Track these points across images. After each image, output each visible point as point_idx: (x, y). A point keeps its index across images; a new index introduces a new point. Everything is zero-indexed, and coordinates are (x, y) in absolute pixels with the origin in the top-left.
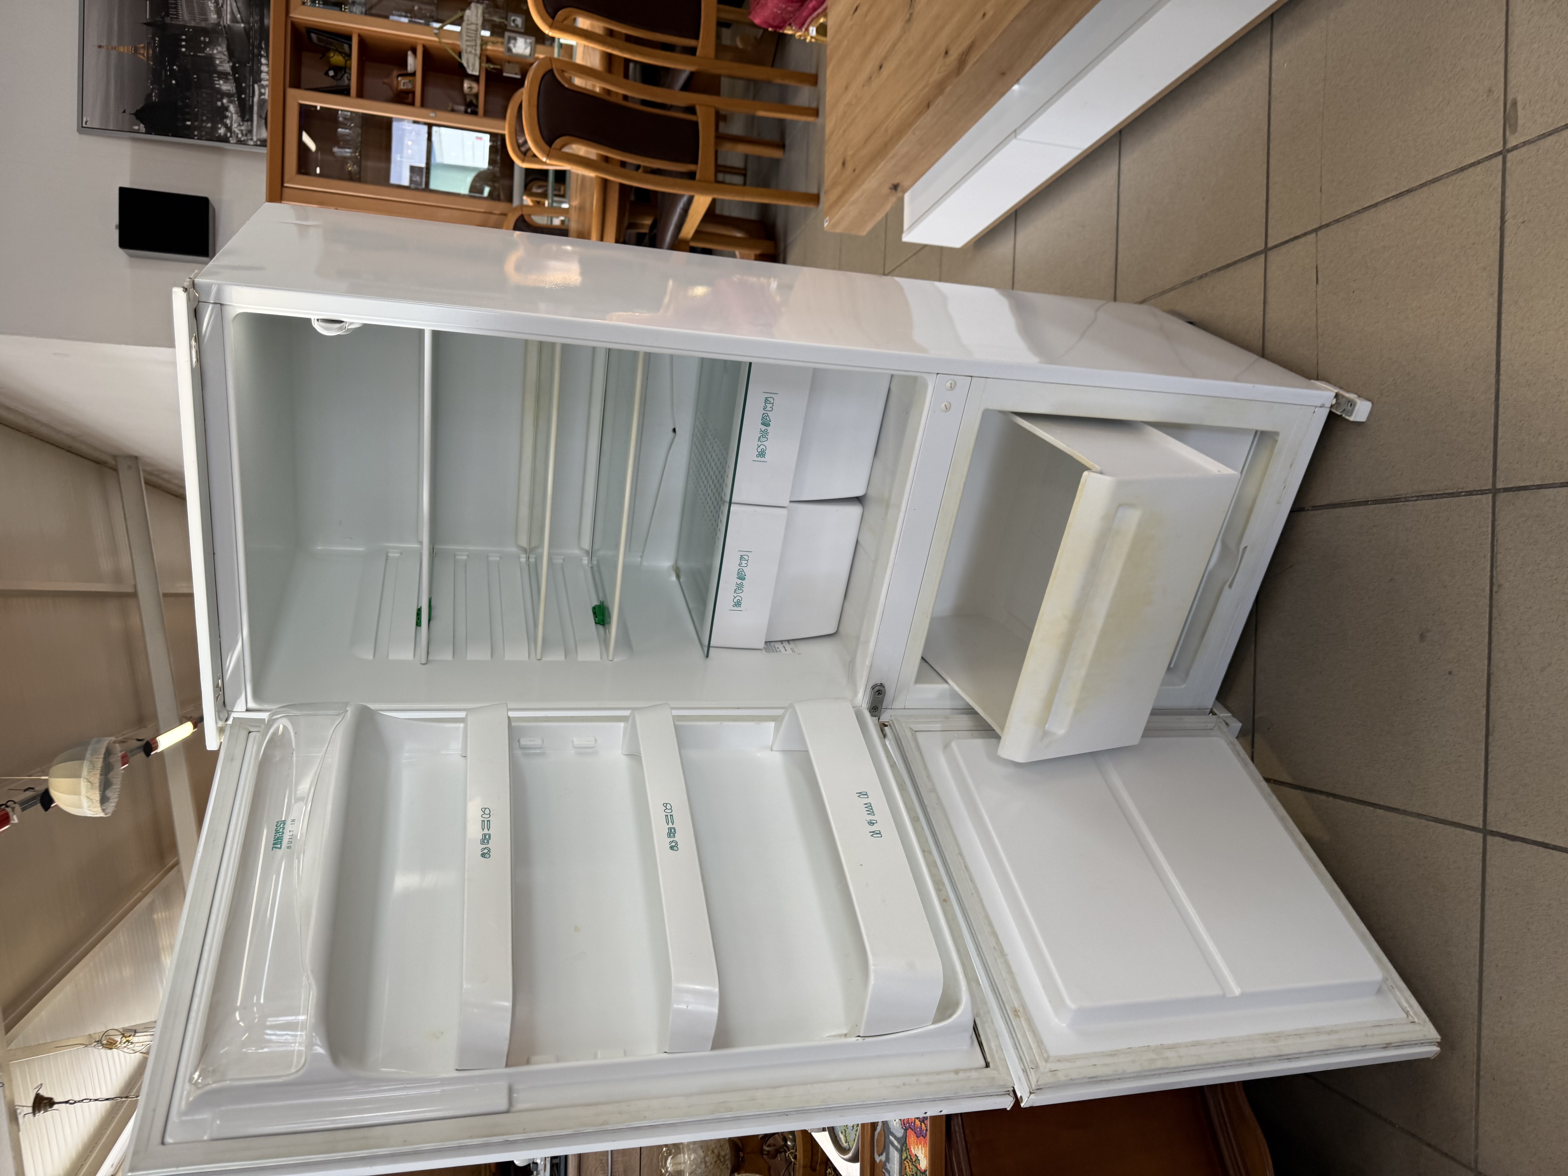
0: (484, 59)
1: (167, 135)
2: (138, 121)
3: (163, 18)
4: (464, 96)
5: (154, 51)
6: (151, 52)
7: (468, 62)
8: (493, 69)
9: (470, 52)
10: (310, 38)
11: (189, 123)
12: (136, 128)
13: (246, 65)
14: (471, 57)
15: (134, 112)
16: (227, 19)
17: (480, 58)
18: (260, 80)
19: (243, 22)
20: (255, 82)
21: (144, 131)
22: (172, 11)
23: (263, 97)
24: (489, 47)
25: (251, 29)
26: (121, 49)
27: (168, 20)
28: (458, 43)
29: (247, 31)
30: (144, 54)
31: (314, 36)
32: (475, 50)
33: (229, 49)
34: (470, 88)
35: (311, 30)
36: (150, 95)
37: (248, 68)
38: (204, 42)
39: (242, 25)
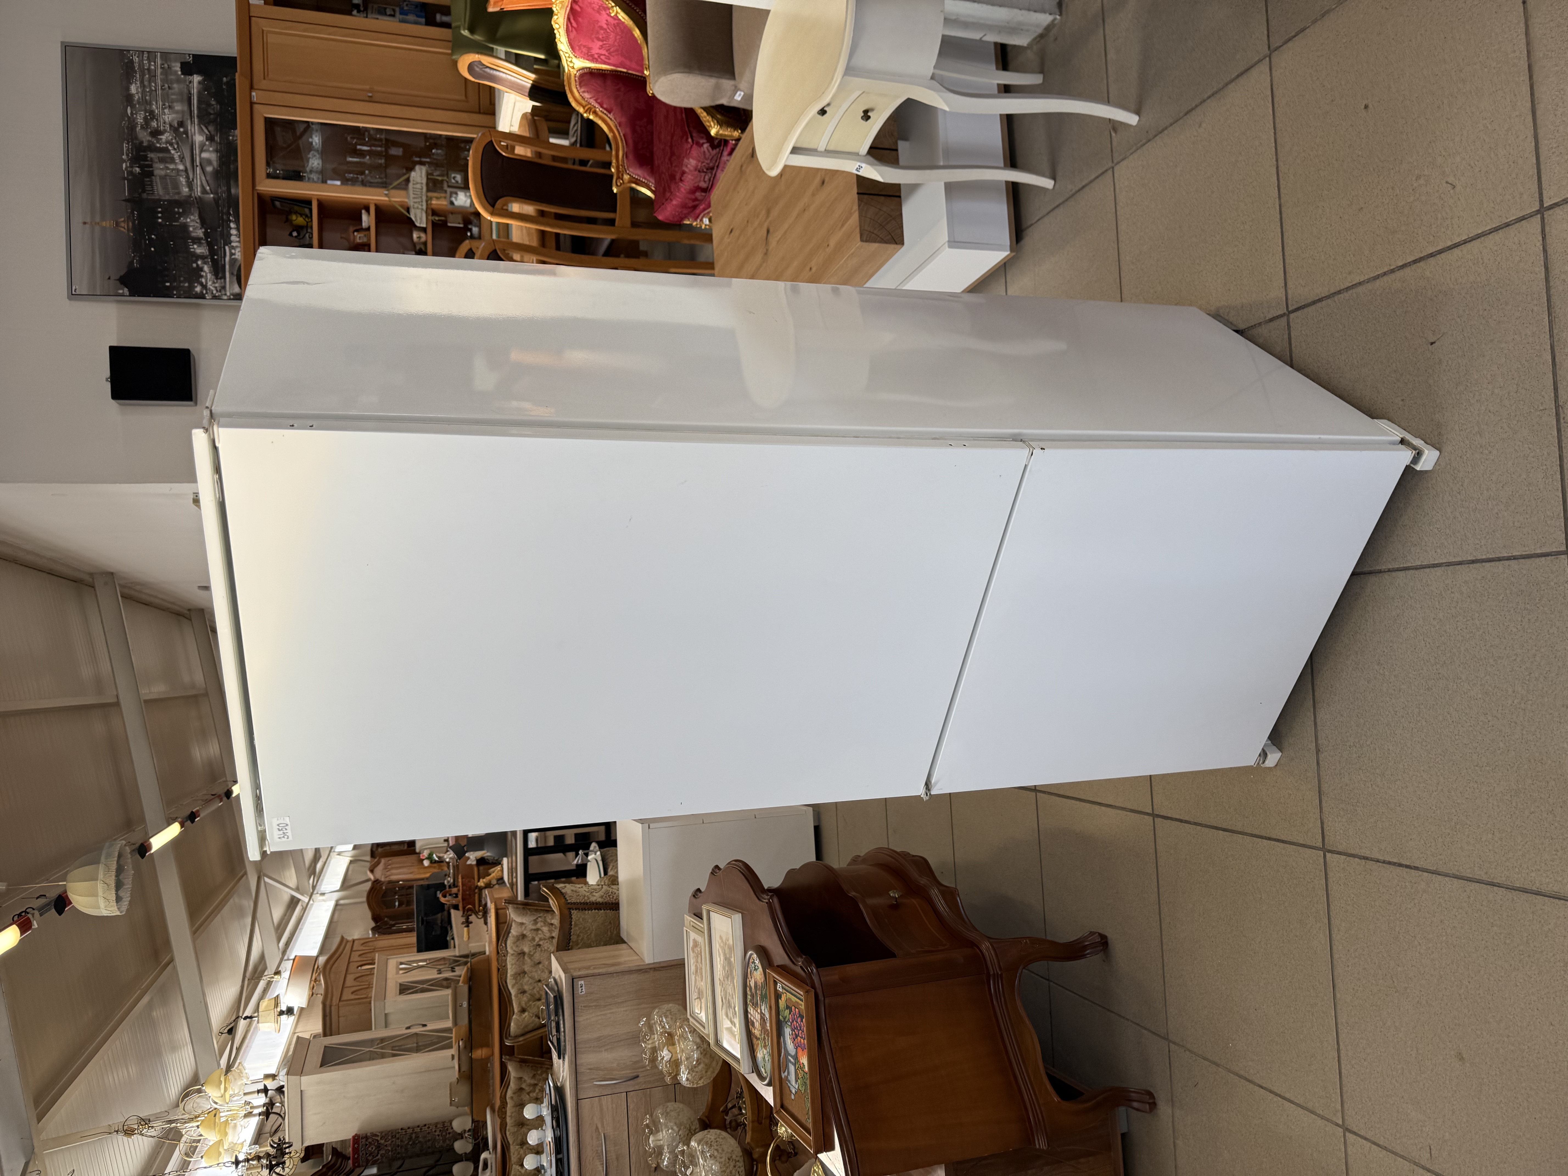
0: (430, 212)
1: (150, 296)
2: (123, 286)
3: (140, 194)
4: (414, 244)
5: (133, 223)
6: (130, 224)
7: (416, 217)
8: (439, 220)
9: (418, 208)
10: (274, 205)
11: (168, 284)
12: (121, 291)
13: (217, 231)
14: (418, 212)
15: (118, 277)
16: (198, 192)
17: (426, 212)
18: (230, 242)
19: (212, 193)
20: (225, 244)
21: (128, 294)
22: (148, 188)
23: (233, 257)
24: (434, 202)
25: (219, 198)
26: (104, 224)
27: (145, 196)
28: (406, 200)
29: (216, 201)
30: (124, 227)
31: (277, 203)
32: (422, 205)
33: (201, 218)
34: (419, 238)
35: (274, 198)
36: (132, 262)
37: (219, 233)
38: (178, 213)
39: (212, 196)
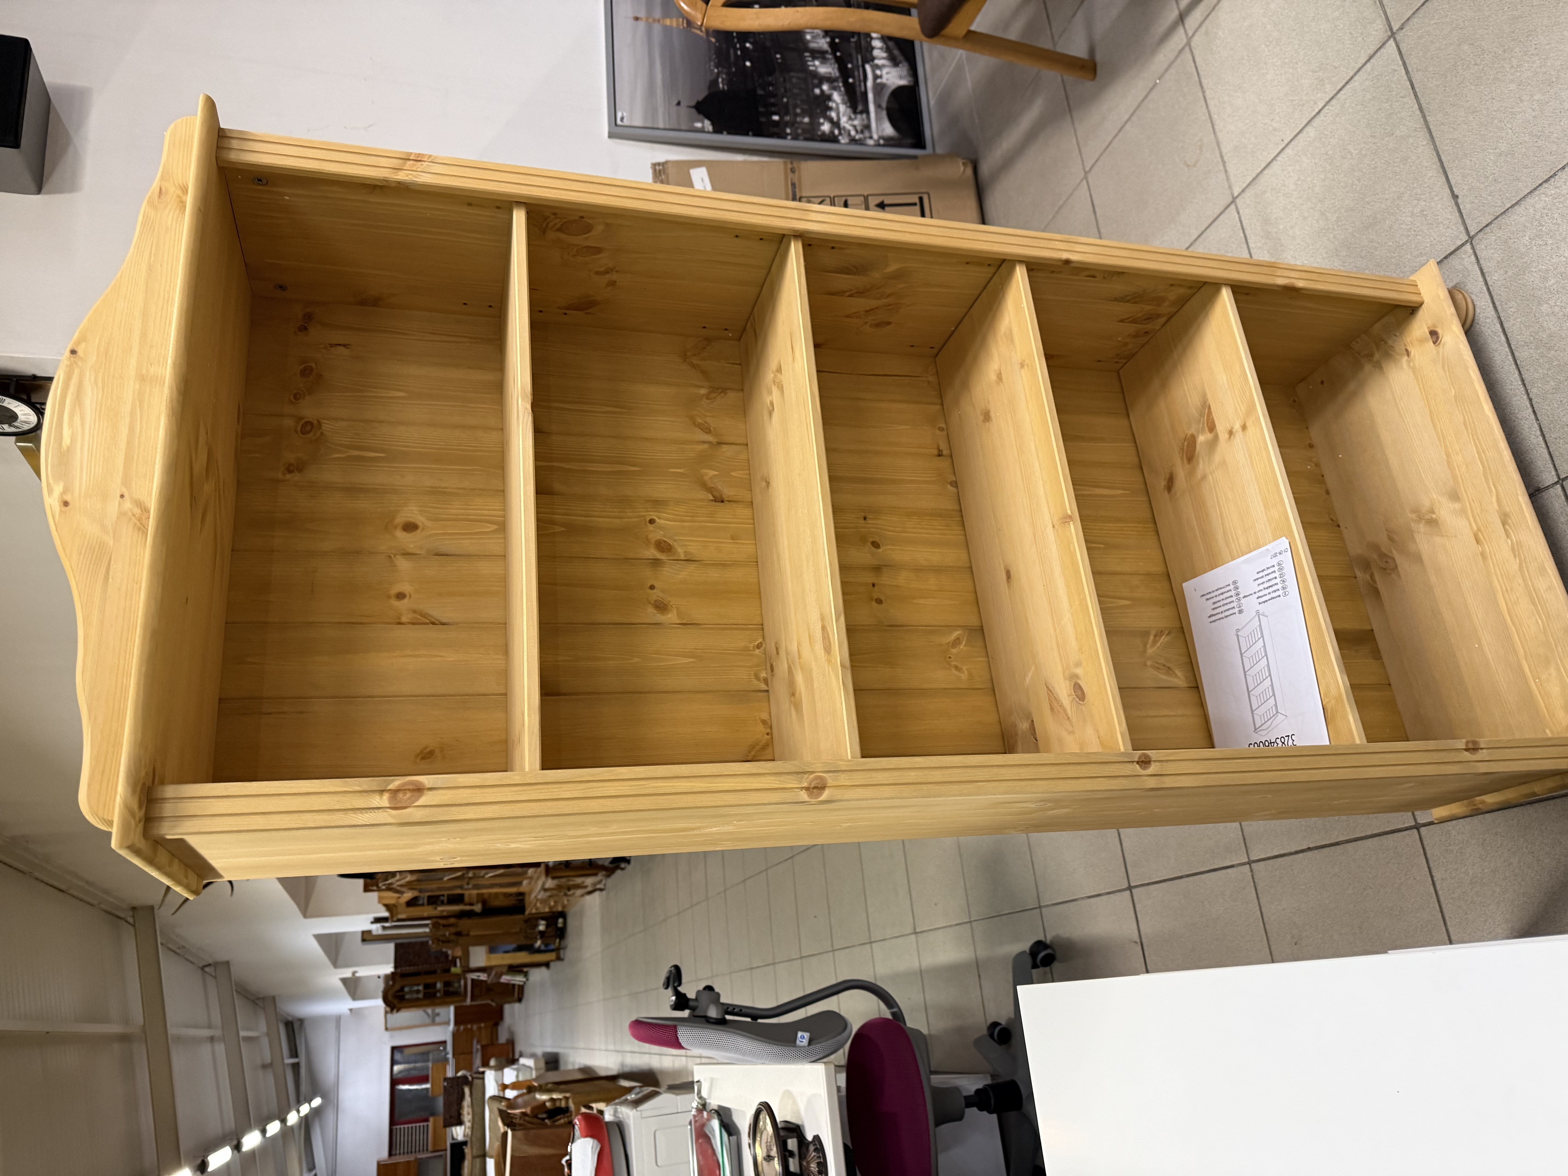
1: (746, 134)
2: (701, 117)
11: (776, 118)
12: (698, 125)
13: (849, 41)
15: (693, 103)
18: (874, 58)
20: (866, 61)
21: (711, 130)
23: (879, 81)
26: (668, 22)
36: (714, 82)
37: (853, 45)
